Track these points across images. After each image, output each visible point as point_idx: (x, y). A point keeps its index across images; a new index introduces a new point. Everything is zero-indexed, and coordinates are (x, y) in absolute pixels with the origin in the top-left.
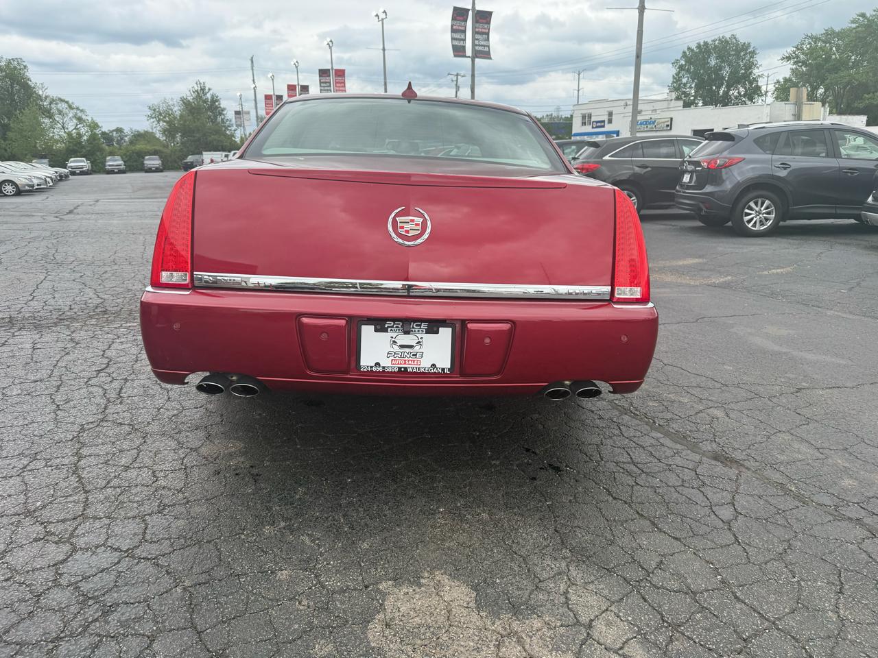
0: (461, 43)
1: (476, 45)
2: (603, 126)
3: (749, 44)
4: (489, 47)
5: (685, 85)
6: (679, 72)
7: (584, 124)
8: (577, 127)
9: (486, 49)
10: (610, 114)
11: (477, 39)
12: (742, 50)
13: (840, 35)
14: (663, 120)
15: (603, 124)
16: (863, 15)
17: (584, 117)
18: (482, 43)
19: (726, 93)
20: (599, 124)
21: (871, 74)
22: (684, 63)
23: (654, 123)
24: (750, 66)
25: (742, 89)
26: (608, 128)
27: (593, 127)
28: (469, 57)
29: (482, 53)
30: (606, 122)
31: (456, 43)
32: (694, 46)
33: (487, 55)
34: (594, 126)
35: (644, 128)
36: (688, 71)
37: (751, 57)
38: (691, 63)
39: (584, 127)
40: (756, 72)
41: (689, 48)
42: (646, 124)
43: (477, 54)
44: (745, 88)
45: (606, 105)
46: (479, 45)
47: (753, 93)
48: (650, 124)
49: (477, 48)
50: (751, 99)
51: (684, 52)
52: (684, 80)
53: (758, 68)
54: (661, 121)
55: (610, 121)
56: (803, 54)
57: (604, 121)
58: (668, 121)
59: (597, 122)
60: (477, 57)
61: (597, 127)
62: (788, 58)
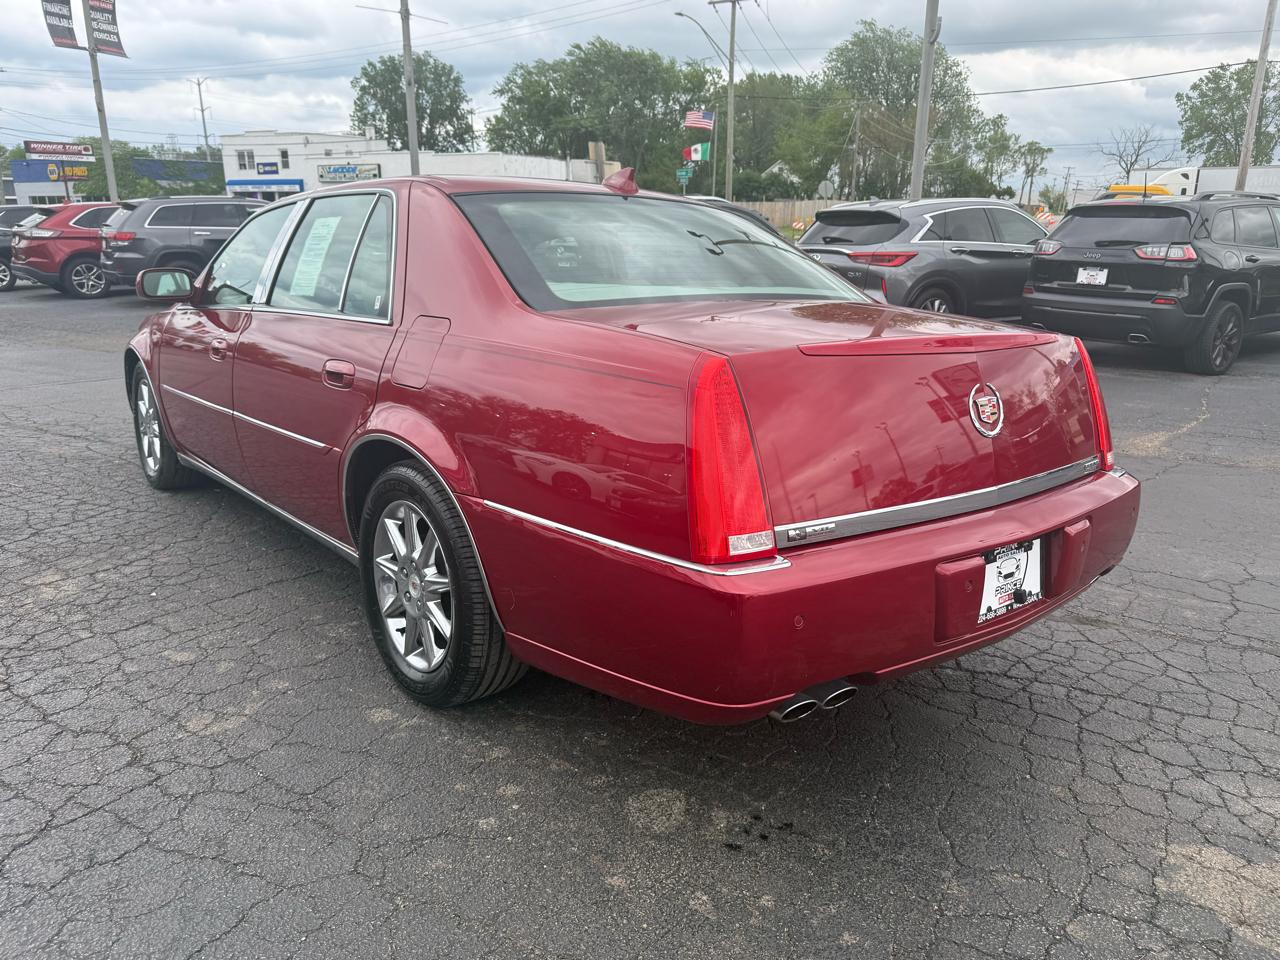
0: (64, 23)
1: (95, 30)
2: (276, 172)
3: (451, 67)
4: (117, 34)
5: (373, 115)
6: (362, 96)
7: (242, 166)
8: (231, 171)
9: (113, 38)
10: (284, 154)
11: (95, 20)
12: (444, 74)
13: (556, 67)
14: (367, 167)
15: (274, 168)
16: (578, 47)
17: (241, 155)
18: (104, 27)
19: (430, 131)
20: (267, 168)
21: (596, 121)
22: (367, 84)
23: (354, 170)
24: (457, 97)
25: (449, 128)
26: (283, 174)
27: (259, 173)
28: (84, 49)
29: (106, 44)
30: (280, 166)
31: (55, 21)
32: (376, 61)
33: (117, 48)
34: (261, 171)
35: (340, 178)
36: (374, 96)
37: (456, 85)
38: (378, 85)
39: (243, 172)
40: (464, 106)
41: (370, 64)
42: (342, 172)
43: (97, 47)
44: (454, 127)
45: (276, 140)
46: (99, 30)
47: (464, 134)
48: (348, 171)
49: (96, 34)
50: (463, 141)
51: (364, 69)
52: (371, 109)
53: (467, 101)
54: (364, 168)
55: (286, 165)
56: (517, 87)
57: (275, 164)
58: (374, 169)
59: (265, 165)
60: (99, 51)
61: (266, 173)
62: (501, 92)
